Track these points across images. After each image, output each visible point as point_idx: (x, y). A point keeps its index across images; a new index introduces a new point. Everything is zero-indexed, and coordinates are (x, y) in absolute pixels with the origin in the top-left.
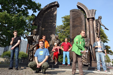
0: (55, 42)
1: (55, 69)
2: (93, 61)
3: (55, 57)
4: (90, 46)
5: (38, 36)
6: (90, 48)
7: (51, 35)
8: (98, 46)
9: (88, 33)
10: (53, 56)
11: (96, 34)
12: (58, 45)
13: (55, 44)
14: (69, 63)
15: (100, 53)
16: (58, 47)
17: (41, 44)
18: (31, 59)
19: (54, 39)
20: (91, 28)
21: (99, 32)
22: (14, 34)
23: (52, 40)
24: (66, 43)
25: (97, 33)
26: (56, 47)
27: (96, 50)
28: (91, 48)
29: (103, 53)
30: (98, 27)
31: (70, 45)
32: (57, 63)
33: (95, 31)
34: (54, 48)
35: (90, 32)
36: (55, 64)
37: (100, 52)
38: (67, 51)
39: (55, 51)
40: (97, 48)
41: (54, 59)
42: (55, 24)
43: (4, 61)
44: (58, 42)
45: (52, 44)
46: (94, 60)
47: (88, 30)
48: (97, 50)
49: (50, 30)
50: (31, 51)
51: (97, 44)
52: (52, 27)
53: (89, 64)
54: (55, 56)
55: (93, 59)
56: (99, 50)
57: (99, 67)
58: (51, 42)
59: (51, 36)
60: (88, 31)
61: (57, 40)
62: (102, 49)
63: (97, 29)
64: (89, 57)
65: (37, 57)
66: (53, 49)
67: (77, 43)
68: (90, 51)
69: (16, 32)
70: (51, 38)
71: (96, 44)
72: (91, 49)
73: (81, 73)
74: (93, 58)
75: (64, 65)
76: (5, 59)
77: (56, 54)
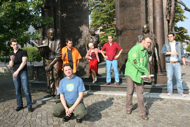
0: (89, 42)
1: (94, 93)
2: (159, 74)
3: (92, 70)
4: (155, 48)
5: (58, 42)
6: (154, 53)
7: (80, 26)
8: (171, 51)
9: (151, 20)
10: (88, 67)
11: (166, 22)
12: (95, 46)
13: (91, 45)
14: (117, 80)
15: (174, 65)
16: (96, 51)
17: (68, 71)
18: (51, 85)
19: (87, 36)
20: (158, 10)
21: (172, 17)
22: (12, 46)
23: (83, 37)
24: (111, 44)
25: (168, 19)
26: (92, 51)
27: (167, 59)
28: (156, 52)
29: (179, 64)
30: (171, 6)
31: (118, 48)
32: (96, 79)
33: (164, 14)
34: (89, 52)
35: (154, 19)
36: (94, 82)
37: (175, 62)
38: (113, 59)
39: (91, 58)
40: (169, 55)
41: (91, 72)
42: (86, 5)
43: (4, 72)
44: (95, 40)
45: (84, 45)
46: (161, 72)
47: (152, 14)
48: (169, 60)
49: (77, 17)
50: (49, 71)
51: (170, 48)
52: (81, 10)
53: (154, 80)
54: (92, 67)
55: (159, 70)
56: (173, 59)
57: (170, 87)
58: (82, 39)
59: (81, 29)
60: (150, 17)
61: (93, 37)
62: (178, 56)
63: (170, 11)
64: (153, 70)
65: (64, 94)
66: (87, 54)
67: (135, 63)
68: (155, 57)
69: (15, 41)
70: (82, 32)
71: (168, 47)
72: (157, 55)
73: (142, 112)
74: (159, 68)
75: (109, 84)
76: (4, 68)
77: (94, 64)
